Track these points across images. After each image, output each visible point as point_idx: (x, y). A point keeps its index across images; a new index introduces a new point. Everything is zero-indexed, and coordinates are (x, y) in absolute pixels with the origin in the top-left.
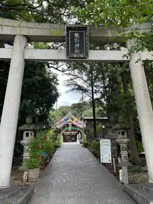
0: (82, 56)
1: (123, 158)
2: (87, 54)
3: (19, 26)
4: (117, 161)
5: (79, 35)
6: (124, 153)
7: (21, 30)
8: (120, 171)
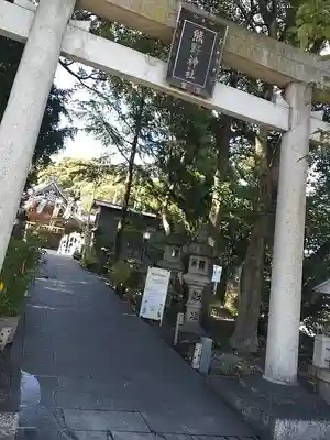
0: (198, 91)
1: (189, 316)
6: (193, 307)
8: (198, 346)
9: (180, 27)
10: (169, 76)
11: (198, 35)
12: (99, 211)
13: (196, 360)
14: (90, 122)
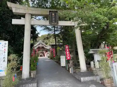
0: (56, 24)
1: (70, 64)
2: (58, 23)
3: (27, 9)
4: (68, 65)
5: (54, 14)
6: (71, 62)
7: (28, 11)
8: (70, 69)
9: (50, 14)
10: (50, 23)
11: (53, 14)
12: (51, 46)
13: (70, 72)
14: (44, 28)
